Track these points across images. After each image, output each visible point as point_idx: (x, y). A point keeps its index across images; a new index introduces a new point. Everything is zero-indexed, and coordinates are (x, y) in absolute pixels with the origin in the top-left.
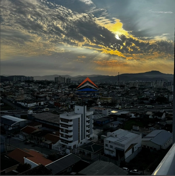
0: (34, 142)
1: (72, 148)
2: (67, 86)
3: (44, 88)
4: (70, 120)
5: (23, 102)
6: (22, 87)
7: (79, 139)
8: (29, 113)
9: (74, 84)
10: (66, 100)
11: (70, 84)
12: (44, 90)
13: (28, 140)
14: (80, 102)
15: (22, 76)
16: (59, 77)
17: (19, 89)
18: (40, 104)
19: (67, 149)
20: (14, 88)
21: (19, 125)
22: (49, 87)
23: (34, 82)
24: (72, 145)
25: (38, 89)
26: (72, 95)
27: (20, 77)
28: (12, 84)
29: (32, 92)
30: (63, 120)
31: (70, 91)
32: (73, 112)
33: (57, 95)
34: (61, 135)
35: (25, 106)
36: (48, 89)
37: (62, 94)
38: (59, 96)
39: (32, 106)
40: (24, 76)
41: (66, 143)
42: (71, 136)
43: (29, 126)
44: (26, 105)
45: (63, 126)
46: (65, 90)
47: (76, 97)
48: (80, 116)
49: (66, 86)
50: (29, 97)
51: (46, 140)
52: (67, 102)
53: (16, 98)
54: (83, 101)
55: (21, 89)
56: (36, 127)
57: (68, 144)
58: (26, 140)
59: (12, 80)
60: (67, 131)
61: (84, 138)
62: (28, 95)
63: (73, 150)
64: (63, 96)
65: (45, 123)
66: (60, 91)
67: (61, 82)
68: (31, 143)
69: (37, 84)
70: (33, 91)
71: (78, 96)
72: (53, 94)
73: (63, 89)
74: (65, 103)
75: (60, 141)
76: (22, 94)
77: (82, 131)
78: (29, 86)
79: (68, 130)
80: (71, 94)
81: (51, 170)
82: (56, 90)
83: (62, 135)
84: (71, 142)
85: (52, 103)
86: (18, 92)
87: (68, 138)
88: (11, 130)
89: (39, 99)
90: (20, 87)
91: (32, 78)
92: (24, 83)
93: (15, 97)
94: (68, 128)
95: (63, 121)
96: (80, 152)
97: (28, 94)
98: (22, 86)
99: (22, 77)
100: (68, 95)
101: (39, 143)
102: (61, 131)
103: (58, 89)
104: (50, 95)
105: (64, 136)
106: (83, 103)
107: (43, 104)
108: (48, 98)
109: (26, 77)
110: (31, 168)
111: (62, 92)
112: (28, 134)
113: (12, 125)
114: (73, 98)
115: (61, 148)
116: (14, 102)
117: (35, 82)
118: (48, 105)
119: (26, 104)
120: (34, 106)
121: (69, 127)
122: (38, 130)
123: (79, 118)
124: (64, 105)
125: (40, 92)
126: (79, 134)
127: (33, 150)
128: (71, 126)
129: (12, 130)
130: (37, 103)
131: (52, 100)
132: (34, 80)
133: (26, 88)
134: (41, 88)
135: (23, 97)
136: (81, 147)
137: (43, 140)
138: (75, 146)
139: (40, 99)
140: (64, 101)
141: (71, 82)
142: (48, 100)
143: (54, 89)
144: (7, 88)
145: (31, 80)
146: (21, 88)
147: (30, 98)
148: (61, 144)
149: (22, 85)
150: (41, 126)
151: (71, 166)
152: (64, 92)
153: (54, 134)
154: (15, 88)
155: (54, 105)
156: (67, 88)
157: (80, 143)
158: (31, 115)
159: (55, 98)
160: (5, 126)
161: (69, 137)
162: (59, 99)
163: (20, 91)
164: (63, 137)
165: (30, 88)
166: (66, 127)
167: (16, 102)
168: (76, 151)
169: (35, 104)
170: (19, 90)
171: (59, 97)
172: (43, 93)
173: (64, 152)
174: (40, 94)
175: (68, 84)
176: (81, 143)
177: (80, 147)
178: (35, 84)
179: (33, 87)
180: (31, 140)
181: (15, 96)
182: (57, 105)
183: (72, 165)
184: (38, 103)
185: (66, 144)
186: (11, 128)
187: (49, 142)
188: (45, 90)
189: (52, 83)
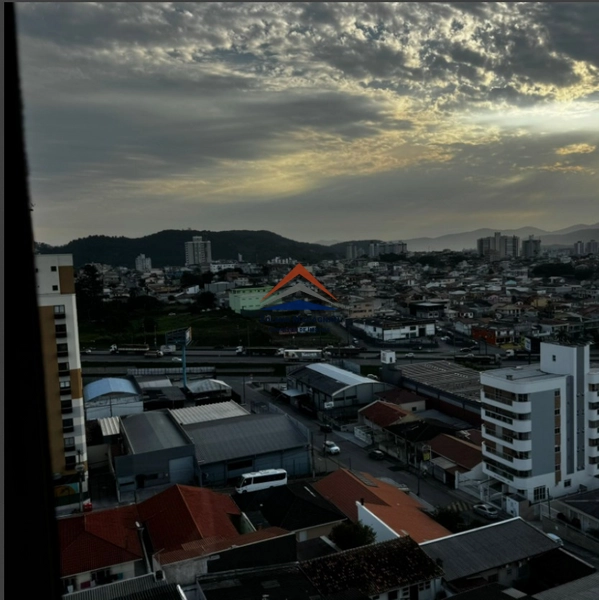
0: (396, 455)
1: (530, 496)
2: (525, 269)
3: (439, 276)
4: (520, 395)
5: (371, 324)
6: (369, 276)
7: (558, 468)
8: (384, 359)
9: (551, 262)
10: (516, 321)
11: (535, 261)
12: (437, 284)
13: (381, 447)
14: (576, 328)
15: (372, 242)
16: (494, 239)
17: (362, 282)
18: (422, 331)
19: (508, 498)
20: (347, 281)
21: (355, 397)
22: (455, 274)
23: (408, 260)
24: (529, 485)
25: (419, 281)
26: (542, 303)
27: (366, 244)
28: (341, 267)
29: (398, 291)
30: (492, 392)
31: (534, 287)
32: (534, 366)
33: (482, 300)
34: (486, 444)
35: (375, 336)
36: (453, 281)
37: (504, 299)
38: (490, 305)
39: (398, 337)
40: (379, 242)
41: (505, 475)
42: (523, 455)
43: (384, 402)
44: (378, 335)
45: (494, 416)
46: (515, 283)
47: (558, 308)
48: (560, 384)
49: (519, 267)
50: (390, 307)
51: (435, 456)
52: (519, 328)
53: (350, 311)
54: (587, 325)
55: (367, 284)
56: (407, 407)
57: (512, 480)
58: (374, 445)
59: (343, 256)
60: (509, 436)
61: (581, 467)
62: (384, 301)
63: (530, 504)
64: (507, 303)
65: (435, 396)
66: (496, 288)
67: (502, 255)
68: (386, 457)
69: (418, 264)
70: (402, 288)
71: (569, 305)
72: (469, 296)
73: (509, 279)
74: (511, 332)
75: (484, 464)
76: (367, 300)
77: (570, 440)
78: (392, 273)
79: (513, 432)
80: (536, 296)
81: (439, 561)
82: (482, 282)
83: (491, 447)
84: (524, 474)
85: (462, 328)
86: (357, 293)
87: (511, 460)
88: (330, 411)
89: (418, 314)
90: (365, 278)
91: (404, 245)
92: (376, 264)
93: (348, 308)
94: (511, 423)
95: (492, 398)
96: (561, 516)
97: (385, 297)
98: (369, 272)
99: (372, 245)
100: (527, 301)
101: (412, 460)
102: (488, 432)
103: (488, 280)
104: (457, 303)
105: (500, 450)
106: (586, 332)
107: (433, 333)
108: (450, 312)
109: (383, 245)
110: (373, 540)
111: (503, 289)
112: (380, 429)
113: (334, 394)
114: (546, 314)
115: (485, 490)
116: (344, 324)
117: (412, 258)
118: (448, 335)
119: (379, 330)
120: (404, 336)
121: (514, 421)
122: (409, 418)
123: (557, 393)
124: (507, 339)
125: (425, 292)
126: (558, 449)
127: (390, 481)
128: (522, 417)
129: (334, 408)
130: (414, 329)
131: (466, 321)
132: (409, 253)
133: (381, 281)
134: (428, 277)
135: (369, 308)
136: (563, 500)
137: (425, 452)
138: (540, 492)
139: (423, 316)
140: (510, 325)
141: (541, 254)
142: (451, 320)
143: (472, 282)
144: (327, 281)
145: (397, 252)
146: (366, 281)
147: (391, 312)
148: (486, 476)
149: (371, 270)
150: (420, 405)
151: (516, 563)
152: (512, 291)
153: (465, 439)
154: (350, 280)
155: (471, 337)
156: (525, 278)
157: (561, 484)
158: (390, 367)
159: (474, 313)
160: (316, 395)
161: (517, 457)
162: (492, 315)
163: (363, 288)
164: (494, 452)
165: (393, 278)
166: (504, 420)
167: (350, 322)
168: (546, 511)
169: (407, 330)
170: (360, 286)
171: (493, 309)
172: (433, 296)
173: (500, 505)
174: (424, 298)
175: (527, 262)
176: (568, 484)
177: (563, 498)
178: (412, 264)
179: (404, 275)
180: (387, 447)
181: (347, 304)
182: (482, 336)
183: (521, 560)
184: (417, 327)
185: (506, 481)
186: (332, 403)
187: (446, 464)
188: (443, 283)
189: (467, 259)
